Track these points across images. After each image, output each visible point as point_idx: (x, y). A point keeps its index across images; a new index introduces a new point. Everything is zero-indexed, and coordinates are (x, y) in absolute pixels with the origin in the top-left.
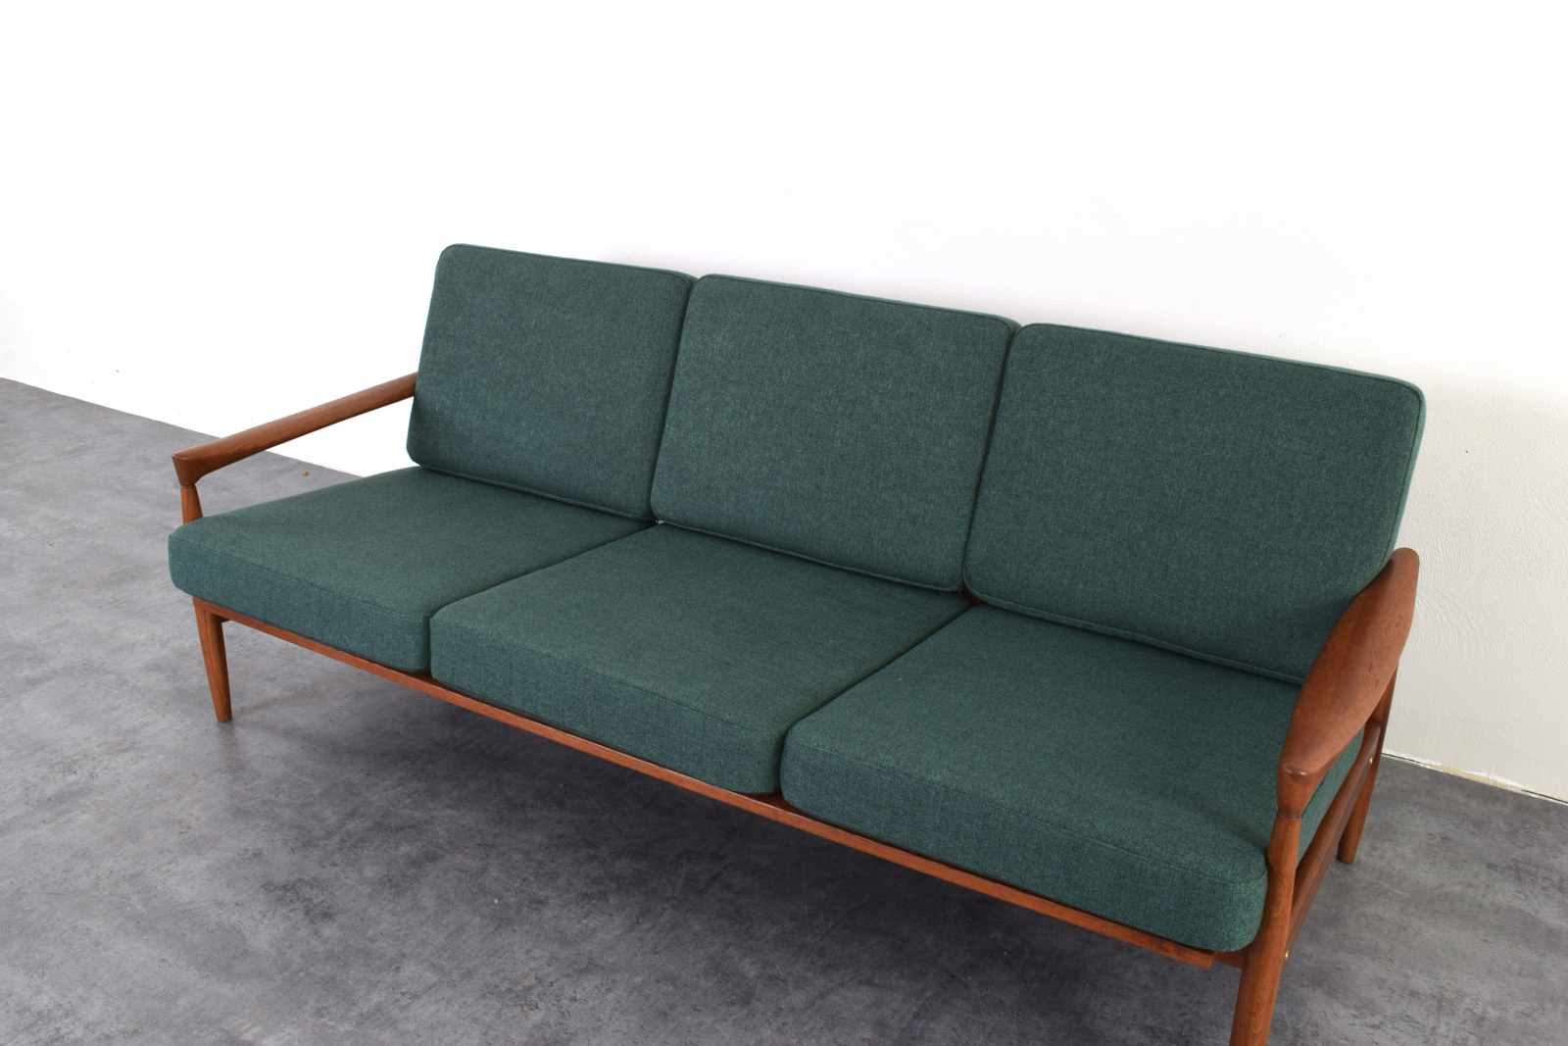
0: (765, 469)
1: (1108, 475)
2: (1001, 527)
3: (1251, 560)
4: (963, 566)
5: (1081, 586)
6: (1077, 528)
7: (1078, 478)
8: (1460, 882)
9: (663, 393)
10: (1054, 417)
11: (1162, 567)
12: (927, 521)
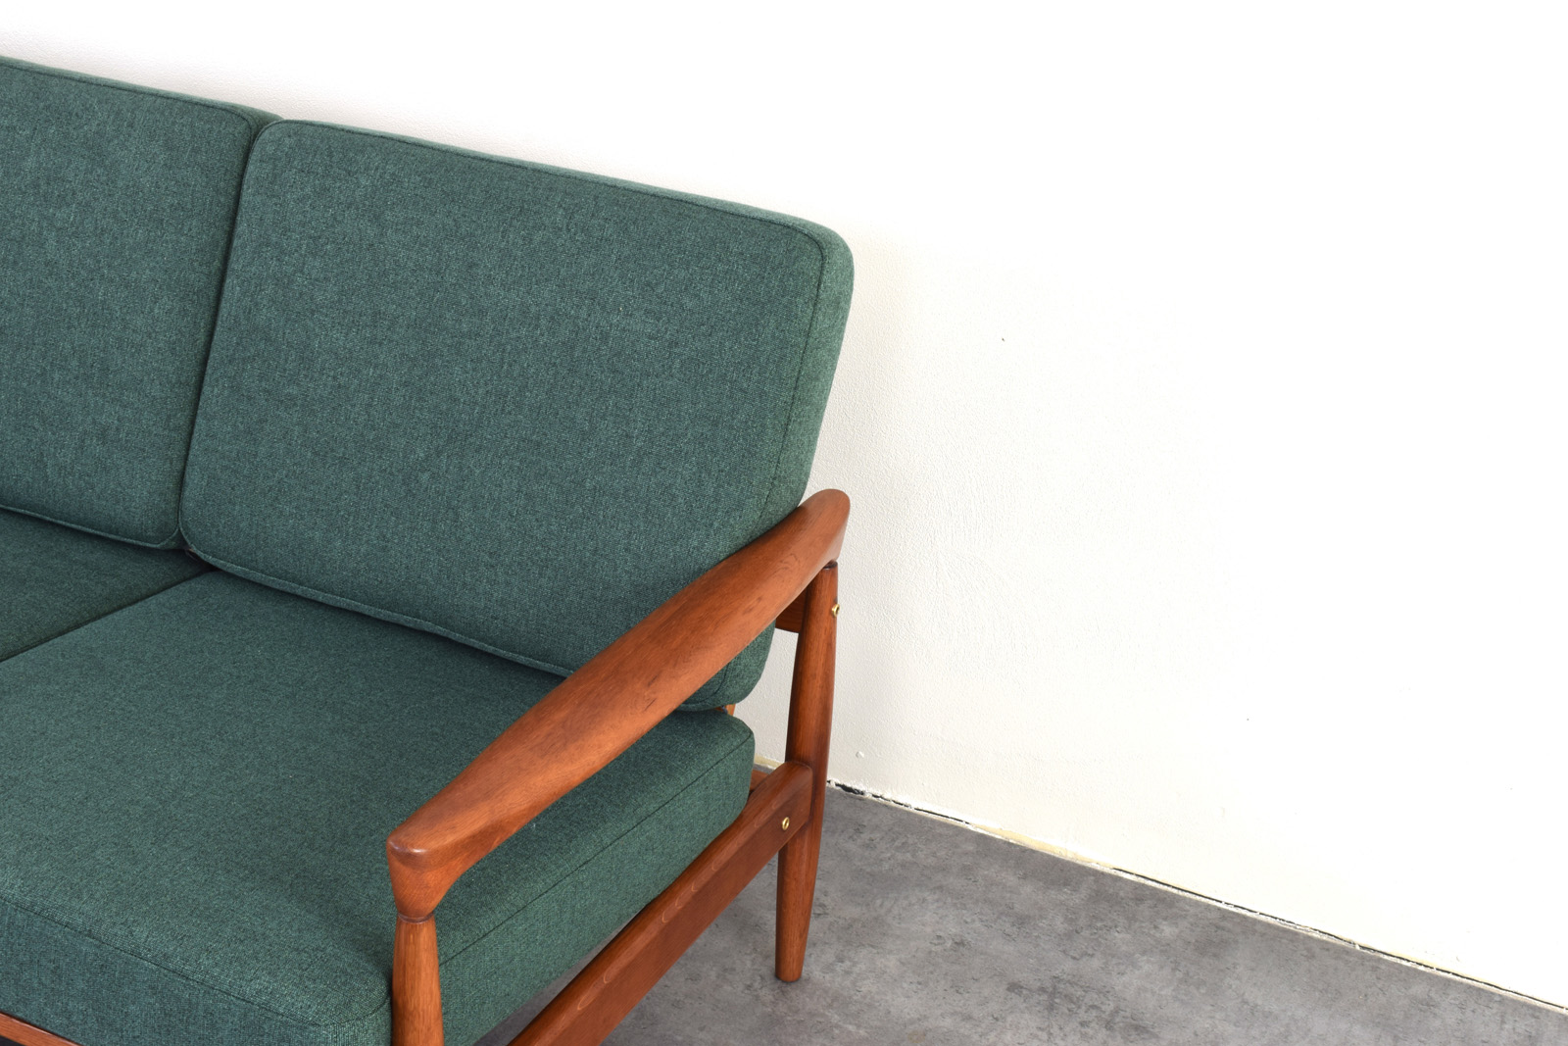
1: (376, 367)
2: (227, 447)
3: (573, 506)
4: (177, 508)
5: (338, 544)
6: (332, 450)
7: (335, 369)
8: (955, 1013)
10: (302, 272)
11: (451, 514)
12: (122, 436)
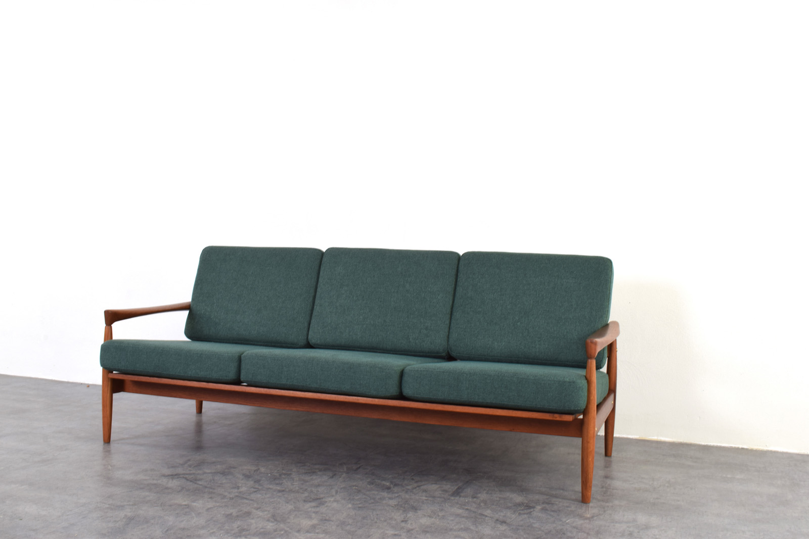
0: (361, 317)
1: (502, 300)
2: (462, 326)
4: (448, 344)
5: (496, 344)
6: (492, 322)
7: (491, 303)
9: (313, 294)
11: (527, 331)
12: (432, 328)
